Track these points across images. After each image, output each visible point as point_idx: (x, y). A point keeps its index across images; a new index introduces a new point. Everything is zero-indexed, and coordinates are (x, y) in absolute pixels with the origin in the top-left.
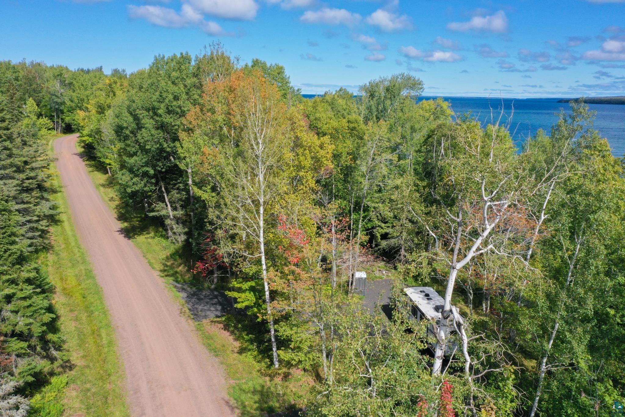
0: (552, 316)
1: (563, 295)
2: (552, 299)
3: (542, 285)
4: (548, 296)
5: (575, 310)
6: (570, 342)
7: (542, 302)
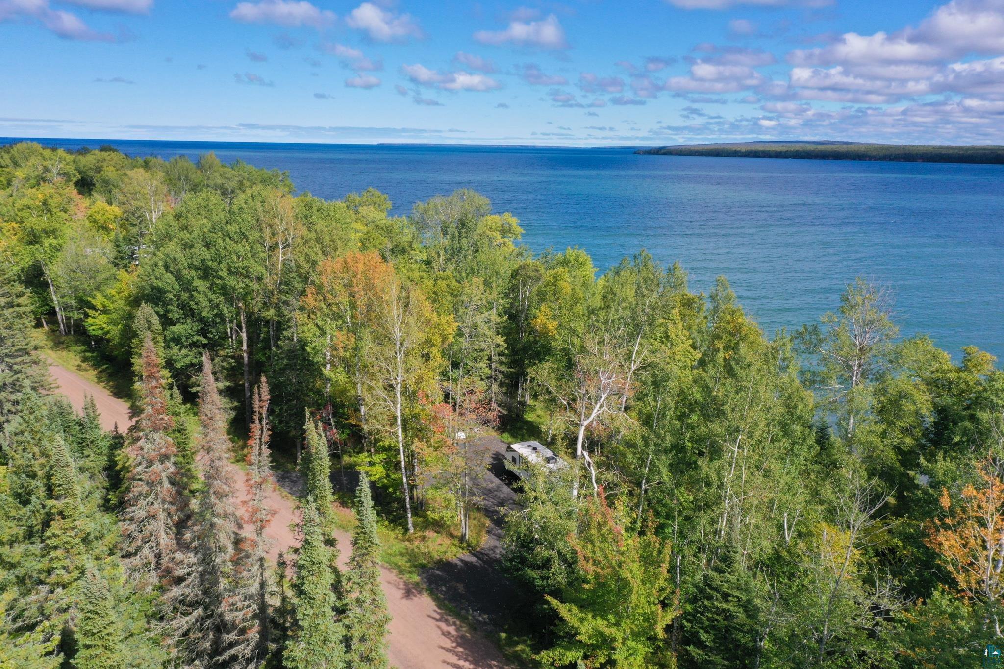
0: (646, 450)
1: (652, 436)
2: (645, 439)
3: (639, 431)
4: (643, 437)
5: (660, 445)
6: (658, 466)
7: (640, 442)
